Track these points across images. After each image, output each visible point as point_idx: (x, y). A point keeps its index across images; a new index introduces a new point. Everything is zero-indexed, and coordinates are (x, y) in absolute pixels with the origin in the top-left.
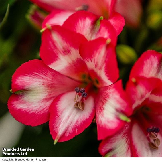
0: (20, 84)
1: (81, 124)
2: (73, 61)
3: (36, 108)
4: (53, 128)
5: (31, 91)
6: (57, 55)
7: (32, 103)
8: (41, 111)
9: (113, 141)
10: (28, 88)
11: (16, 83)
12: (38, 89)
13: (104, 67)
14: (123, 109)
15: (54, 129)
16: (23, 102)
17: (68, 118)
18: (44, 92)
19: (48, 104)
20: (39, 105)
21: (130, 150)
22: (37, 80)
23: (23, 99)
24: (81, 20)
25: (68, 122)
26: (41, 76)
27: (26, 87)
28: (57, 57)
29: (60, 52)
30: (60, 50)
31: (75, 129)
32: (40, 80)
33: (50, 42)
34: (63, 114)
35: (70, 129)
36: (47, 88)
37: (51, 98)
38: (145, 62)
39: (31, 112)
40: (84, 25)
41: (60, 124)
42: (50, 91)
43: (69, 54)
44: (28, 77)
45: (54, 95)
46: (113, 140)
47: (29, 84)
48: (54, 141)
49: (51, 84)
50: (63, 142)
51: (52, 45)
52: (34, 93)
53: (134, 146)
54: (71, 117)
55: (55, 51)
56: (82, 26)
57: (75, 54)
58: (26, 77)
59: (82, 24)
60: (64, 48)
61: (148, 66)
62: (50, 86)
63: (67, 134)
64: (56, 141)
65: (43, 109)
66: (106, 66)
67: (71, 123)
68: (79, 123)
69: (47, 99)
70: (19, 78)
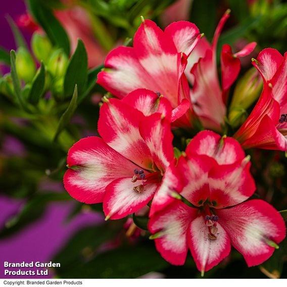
0: (76, 158)
1: (136, 205)
2: (134, 142)
3: (93, 186)
4: (107, 205)
5: (88, 168)
6: (116, 132)
7: (89, 180)
8: (97, 190)
9: (165, 220)
10: (85, 164)
11: (72, 156)
12: (96, 166)
13: (161, 146)
14: (175, 186)
15: (108, 207)
16: (80, 179)
17: (125, 198)
18: (102, 171)
19: (106, 184)
20: (96, 183)
21: (184, 236)
22: (96, 157)
23: (79, 175)
24: (141, 97)
25: (124, 202)
26: (100, 154)
27: (83, 163)
28: (116, 134)
29: (118, 129)
30: (118, 126)
31: (129, 209)
32: (99, 158)
33: (108, 117)
34: (120, 195)
35: (125, 209)
36: (106, 168)
37: (110, 179)
38: (201, 141)
39: (87, 189)
40: (144, 103)
41: (114, 203)
42: (110, 172)
43: (128, 132)
44: (86, 154)
45: (113, 177)
46: (164, 218)
47: (86, 160)
48: (105, 217)
49: (111, 164)
50: (115, 219)
51: (110, 120)
52: (91, 170)
53: (191, 233)
54: (127, 198)
55: (113, 127)
56: (142, 104)
57: (135, 134)
58: (84, 153)
59: (143, 102)
60: (122, 125)
61: (205, 146)
62: (110, 166)
63: (120, 213)
64: (107, 218)
65: (100, 189)
66: (163, 145)
67: (127, 203)
68: (135, 204)
69: (105, 179)
70: (77, 152)
